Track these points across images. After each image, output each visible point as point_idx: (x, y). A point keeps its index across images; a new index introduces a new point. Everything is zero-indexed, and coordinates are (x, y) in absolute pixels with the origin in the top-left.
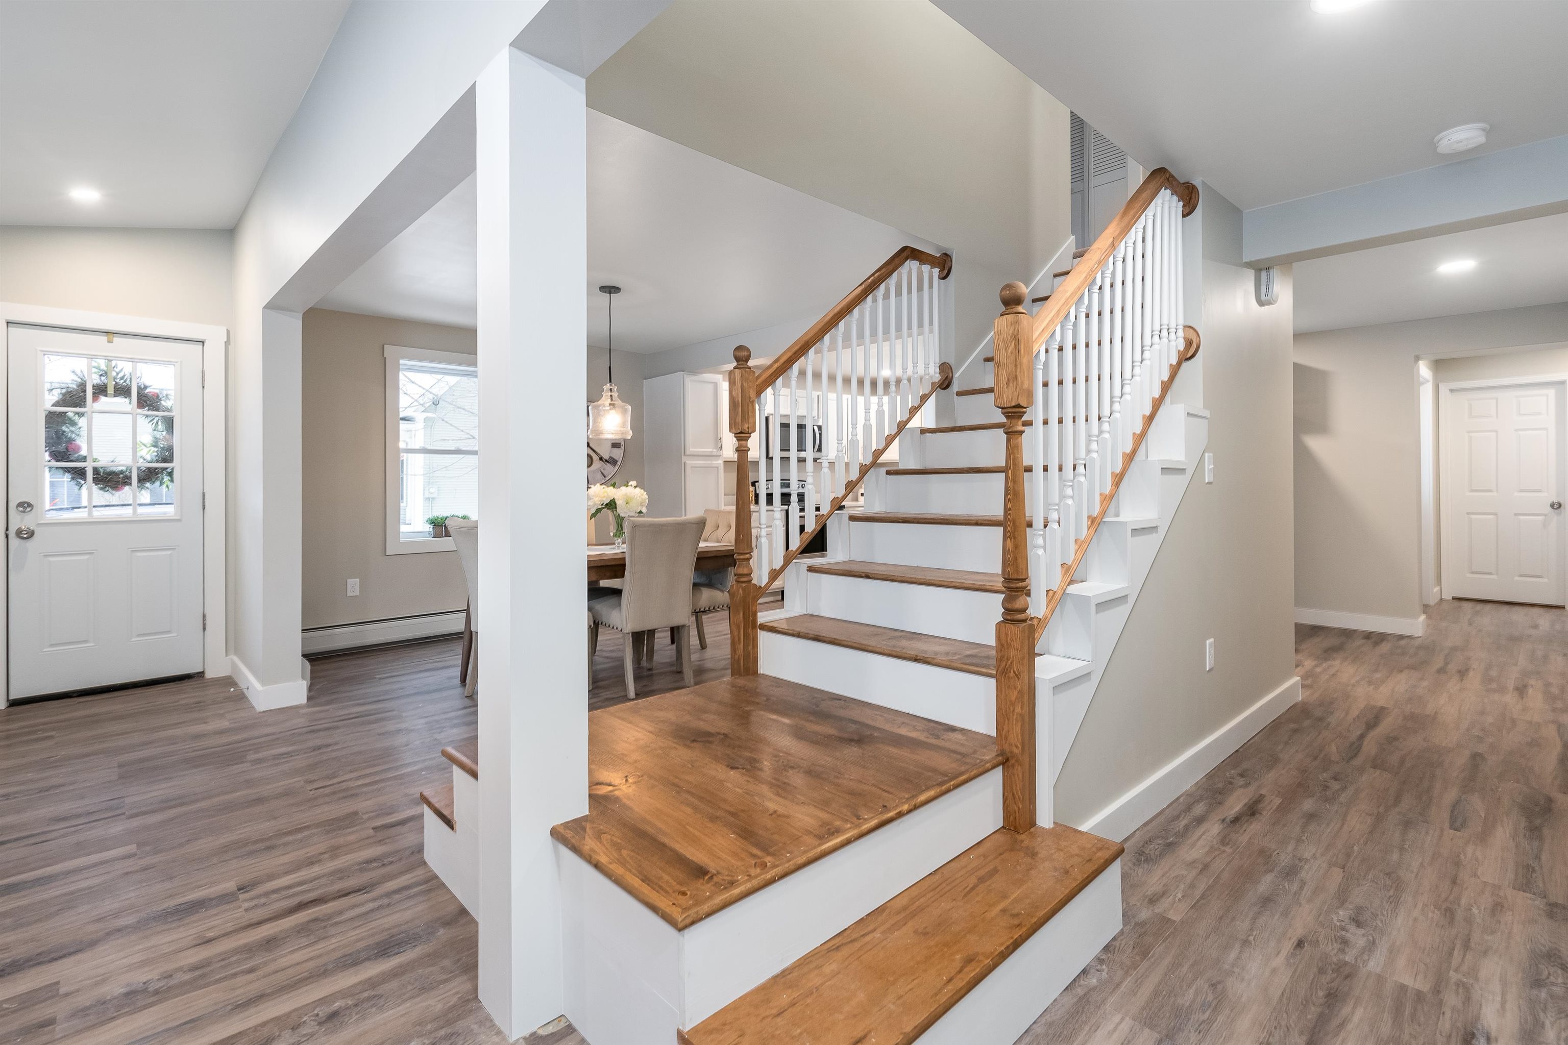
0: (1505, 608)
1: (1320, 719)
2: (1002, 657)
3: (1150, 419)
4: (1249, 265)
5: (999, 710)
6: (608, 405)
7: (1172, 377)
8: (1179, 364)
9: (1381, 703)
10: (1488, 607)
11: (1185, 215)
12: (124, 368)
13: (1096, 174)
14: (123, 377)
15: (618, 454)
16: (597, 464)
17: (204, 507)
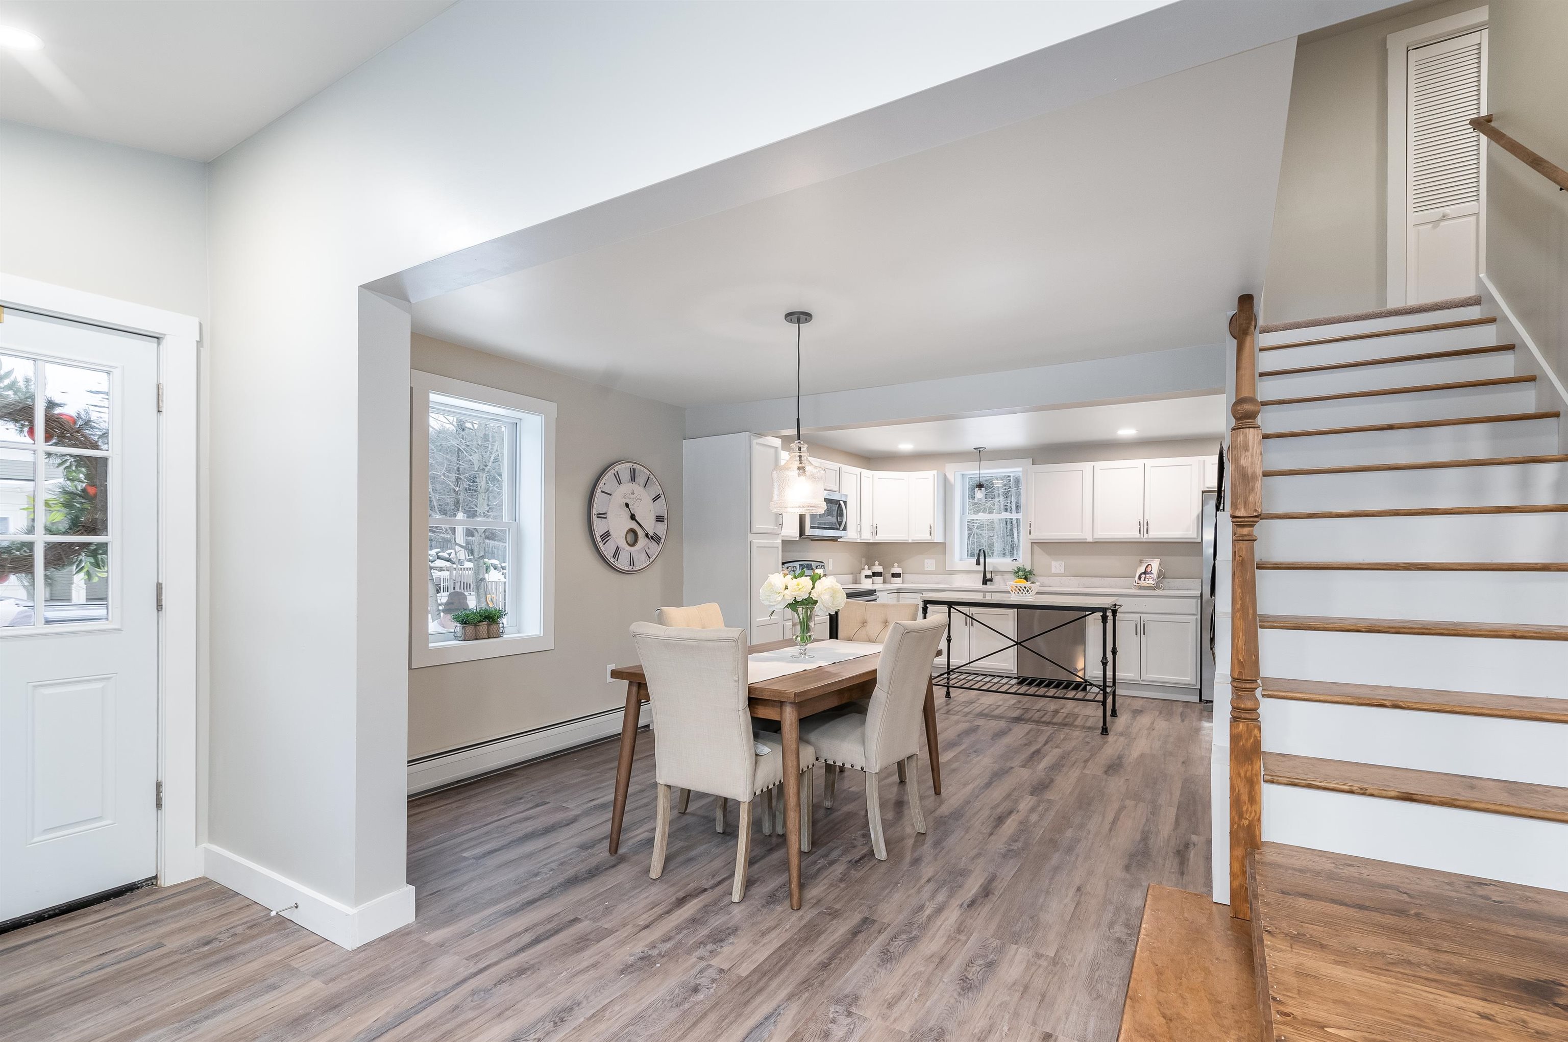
6: (796, 469)
12: (18, 370)
14: (11, 387)
15: (661, 529)
16: (642, 541)
17: (159, 607)
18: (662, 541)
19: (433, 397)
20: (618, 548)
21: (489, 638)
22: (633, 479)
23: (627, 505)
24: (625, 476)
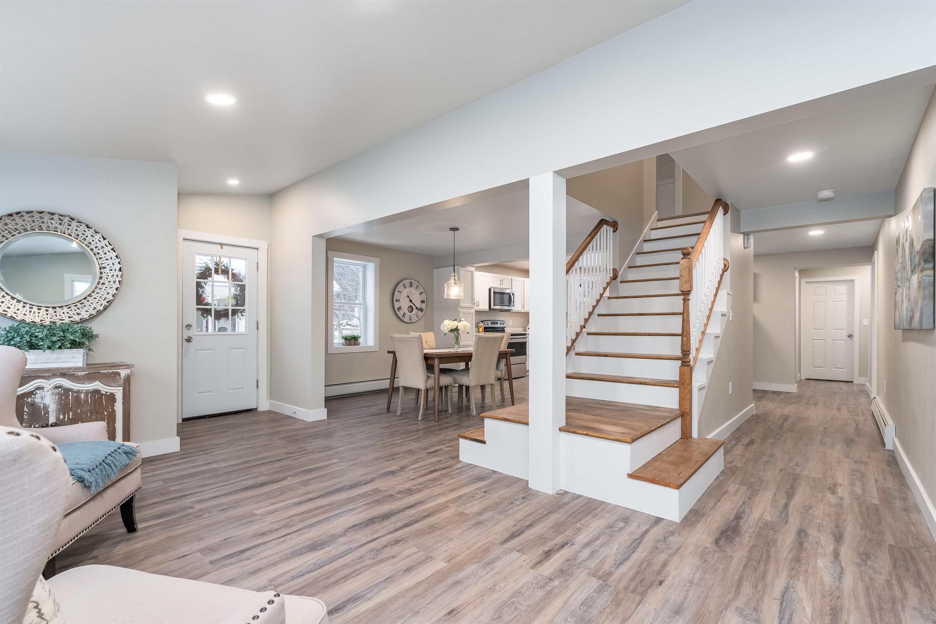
0: (829, 383)
1: (765, 419)
2: (682, 378)
3: (716, 295)
4: (742, 233)
5: (680, 397)
6: (453, 283)
7: (721, 279)
8: (723, 273)
9: (787, 414)
10: (821, 382)
11: (724, 215)
12: (225, 261)
13: (660, 180)
14: (224, 265)
15: (423, 306)
16: (415, 311)
17: (258, 328)
18: (424, 311)
19: (335, 259)
20: (404, 313)
21: (355, 345)
22: (411, 286)
23: (408, 296)
24: (408, 285)
